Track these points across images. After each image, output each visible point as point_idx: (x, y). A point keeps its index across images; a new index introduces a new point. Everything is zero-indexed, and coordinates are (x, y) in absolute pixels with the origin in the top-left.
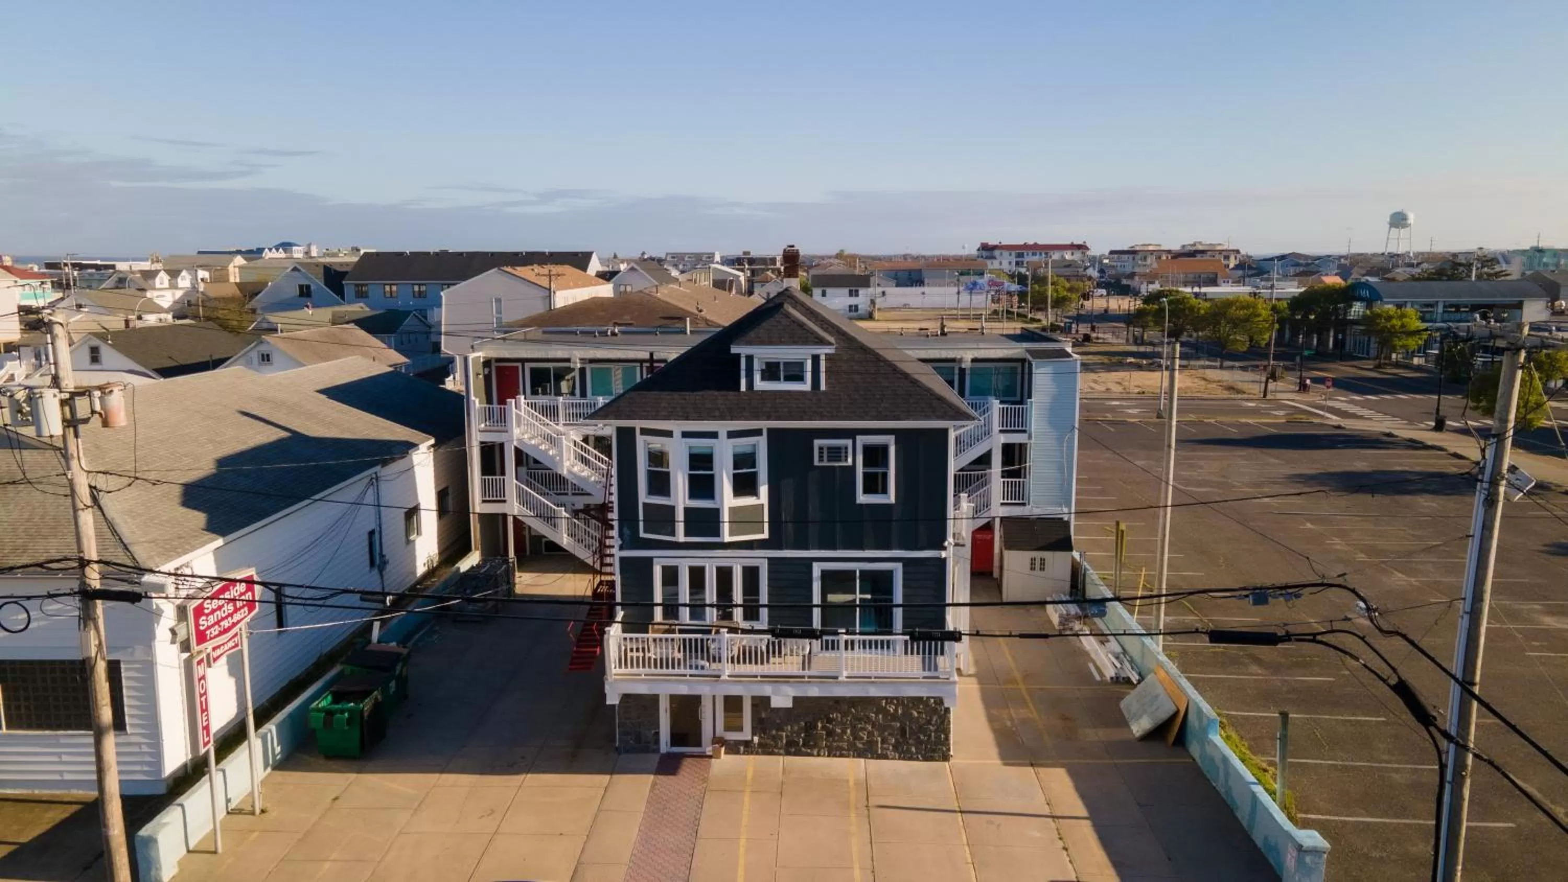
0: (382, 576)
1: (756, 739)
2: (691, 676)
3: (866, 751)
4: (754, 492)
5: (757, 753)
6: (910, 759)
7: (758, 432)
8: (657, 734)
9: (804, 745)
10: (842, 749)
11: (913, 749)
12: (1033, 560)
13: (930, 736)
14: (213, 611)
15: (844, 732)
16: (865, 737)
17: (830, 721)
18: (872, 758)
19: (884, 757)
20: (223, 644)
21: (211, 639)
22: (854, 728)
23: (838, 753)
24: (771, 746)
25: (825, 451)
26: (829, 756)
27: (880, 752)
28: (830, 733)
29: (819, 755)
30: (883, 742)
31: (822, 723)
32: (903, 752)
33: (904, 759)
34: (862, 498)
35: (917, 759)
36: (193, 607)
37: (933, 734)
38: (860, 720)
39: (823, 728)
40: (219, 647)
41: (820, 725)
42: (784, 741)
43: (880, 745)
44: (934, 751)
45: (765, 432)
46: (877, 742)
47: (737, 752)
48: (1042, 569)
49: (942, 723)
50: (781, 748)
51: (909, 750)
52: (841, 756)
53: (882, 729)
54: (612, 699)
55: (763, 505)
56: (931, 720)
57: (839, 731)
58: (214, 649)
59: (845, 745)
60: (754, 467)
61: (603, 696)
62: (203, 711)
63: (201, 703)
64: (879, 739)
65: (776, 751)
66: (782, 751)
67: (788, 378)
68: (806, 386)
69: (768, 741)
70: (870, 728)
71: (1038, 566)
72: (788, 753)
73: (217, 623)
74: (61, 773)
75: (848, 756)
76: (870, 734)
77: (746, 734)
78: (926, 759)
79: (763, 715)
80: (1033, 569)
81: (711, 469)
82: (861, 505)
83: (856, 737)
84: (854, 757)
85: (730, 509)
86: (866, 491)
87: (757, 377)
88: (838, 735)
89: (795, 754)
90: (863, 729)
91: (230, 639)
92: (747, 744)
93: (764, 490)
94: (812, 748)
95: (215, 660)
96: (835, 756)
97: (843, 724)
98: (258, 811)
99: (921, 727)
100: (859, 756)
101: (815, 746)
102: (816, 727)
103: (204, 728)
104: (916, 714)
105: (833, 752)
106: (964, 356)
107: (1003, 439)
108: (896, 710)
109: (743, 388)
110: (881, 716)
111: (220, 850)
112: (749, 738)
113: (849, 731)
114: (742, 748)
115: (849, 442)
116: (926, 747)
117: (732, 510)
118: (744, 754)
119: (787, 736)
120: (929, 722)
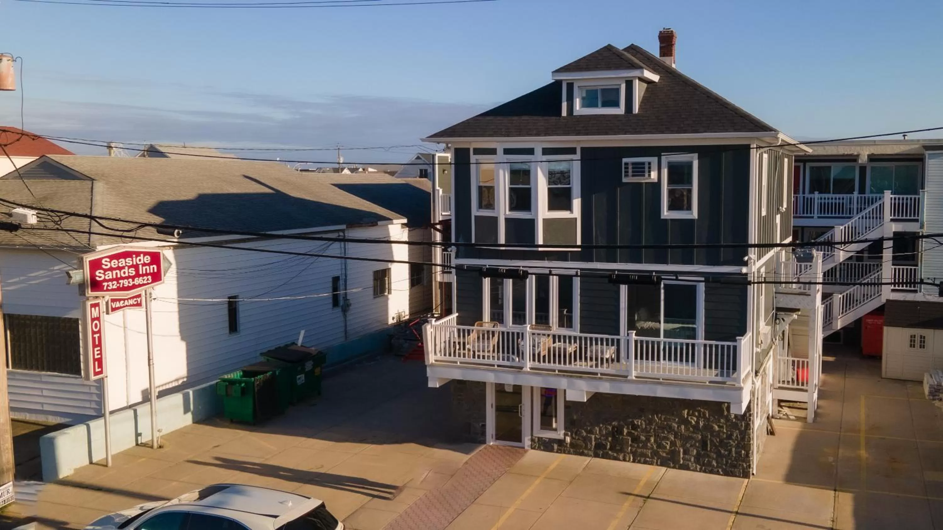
0: (345, 316)
1: (568, 439)
2: (498, 366)
3: (669, 460)
4: (568, 207)
5: (569, 453)
6: (711, 472)
7: (572, 151)
8: (484, 426)
9: (611, 449)
10: (645, 456)
11: (714, 463)
12: (913, 337)
13: (730, 451)
14: (111, 269)
15: (648, 440)
16: (668, 447)
17: (635, 427)
18: (674, 467)
19: (685, 467)
20: (124, 300)
21: (108, 290)
22: (657, 436)
23: (642, 460)
24: (581, 446)
25: (630, 167)
26: (634, 461)
27: (682, 462)
28: (635, 440)
29: (624, 460)
30: (685, 453)
31: (628, 428)
32: (704, 465)
33: (705, 472)
34: (666, 213)
35: (718, 473)
36: (88, 260)
37: (734, 449)
38: (663, 428)
39: (629, 434)
40: (119, 300)
41: (625, 431)
42: (593, 443)
43: (682, 456)
44: (735, 466)
45: (579, 151)
46: (679, 452)
47: (551, 450)
48: (922, 346)
49: (743, 439)
50: (590, 450)
51: (710, 464)
52: (645, 463)
53: (685, 439)
54: (434, 384)
55: (576, 219)
56: (731, 435)
57: (643, 438)
58: (113, 301)
59: (649, 453)
60: (569, 184)
61: (426, 379)
62: (94, 346)
63: (94, 339)
64: (682, 450)
65: (586, 452)
66: (591, 453)
67: (605, 104)
68: (621, 110)
69: (580, 442)
70: (673, 438)
71: (917, 344)
72: (596, 455)
73: (117, 279)
74: (42, 404)
75: (651, 464)
76: (673, 444)
77: (560, 434)
78: (727, 474)
79: (575, 417)
80: (912, 346)
81: (529, 183)
82: (666, 220)
83: (660, 446)
84: (657, 465)
85: (544, 220)
86: (672, 207)
87: (577, 103)
88: (642, 442)
89: (603, 457)
90: (667, 438)
91: (133, 298)
92: (561, 442)
93: (577, 203)
94: (618, 452)
95: (114, 309)
96: (639, 462)
97: (645, 431)
98: (155, 445)
99: (721, 441)
100: (662, 465)
101: (621, 451)
102: (621, 433)
103: (95, 360)
104: (717, 428)
105: (639, 458)
106: (861, 152)
107: (896, 227)
108: (697, 422)
109: (564, 113)
110: (683, 427)
111: (110, 464)
112: (561, 437)
113: (652, 439)
114: (556, 447)
115: (654, 160)
116: (727, 462)
117: (546, 222)
118: (557, 452)
119: (595, 438)
120: (729, 437)
